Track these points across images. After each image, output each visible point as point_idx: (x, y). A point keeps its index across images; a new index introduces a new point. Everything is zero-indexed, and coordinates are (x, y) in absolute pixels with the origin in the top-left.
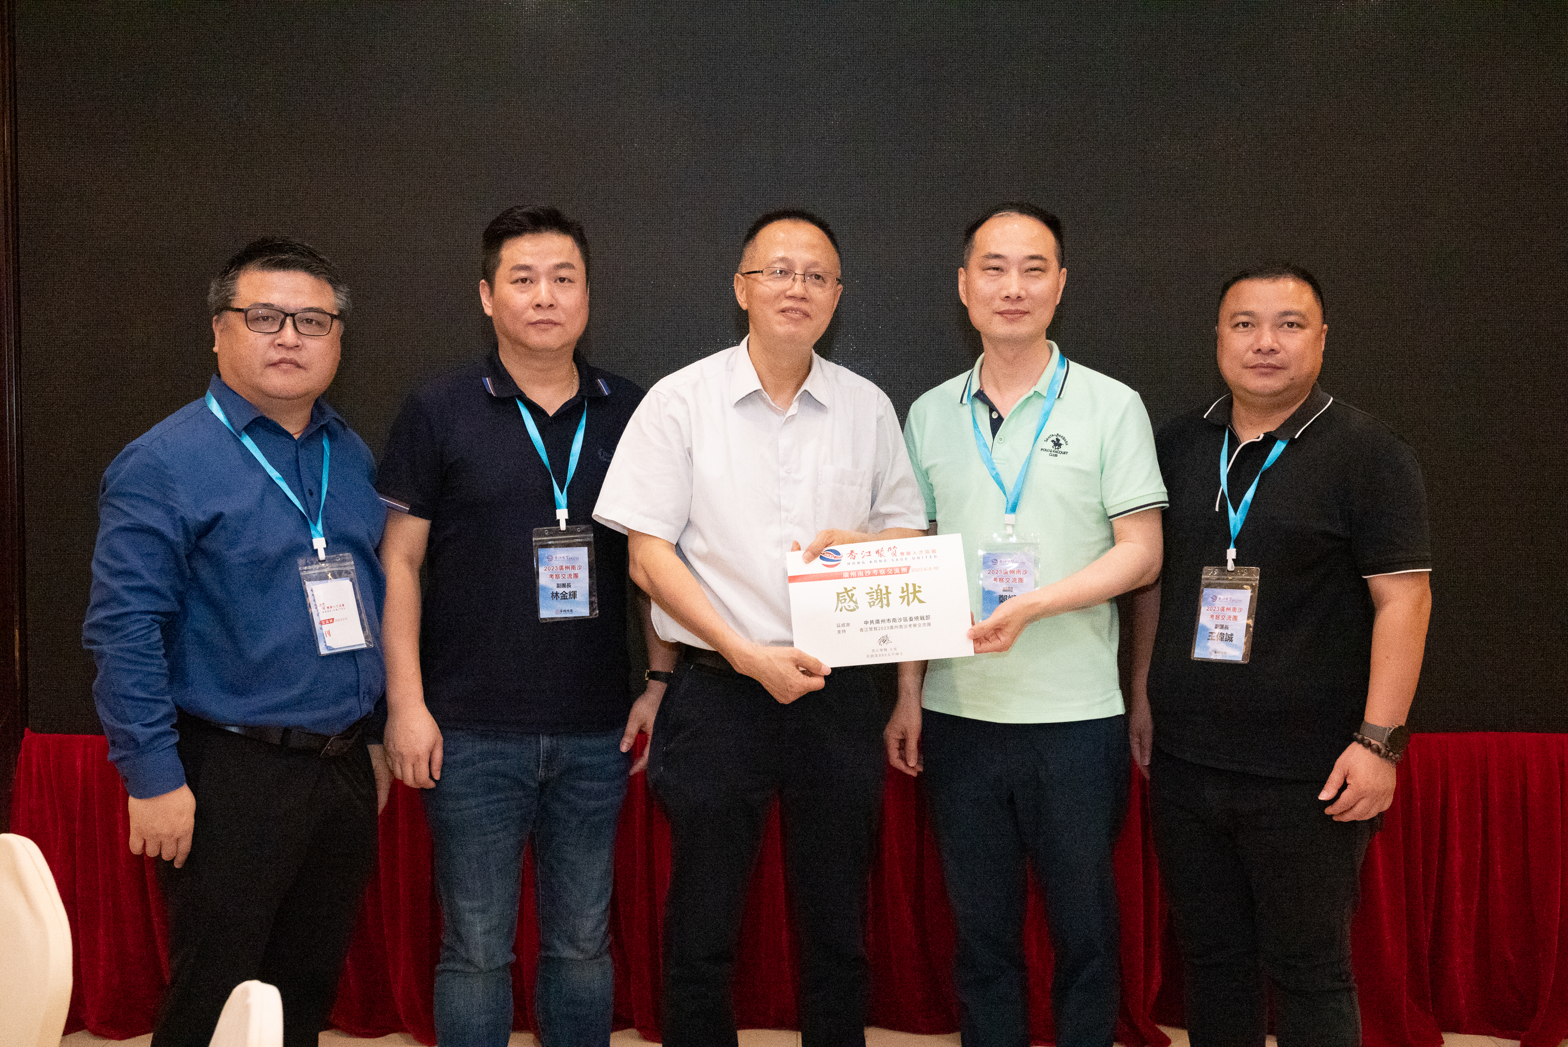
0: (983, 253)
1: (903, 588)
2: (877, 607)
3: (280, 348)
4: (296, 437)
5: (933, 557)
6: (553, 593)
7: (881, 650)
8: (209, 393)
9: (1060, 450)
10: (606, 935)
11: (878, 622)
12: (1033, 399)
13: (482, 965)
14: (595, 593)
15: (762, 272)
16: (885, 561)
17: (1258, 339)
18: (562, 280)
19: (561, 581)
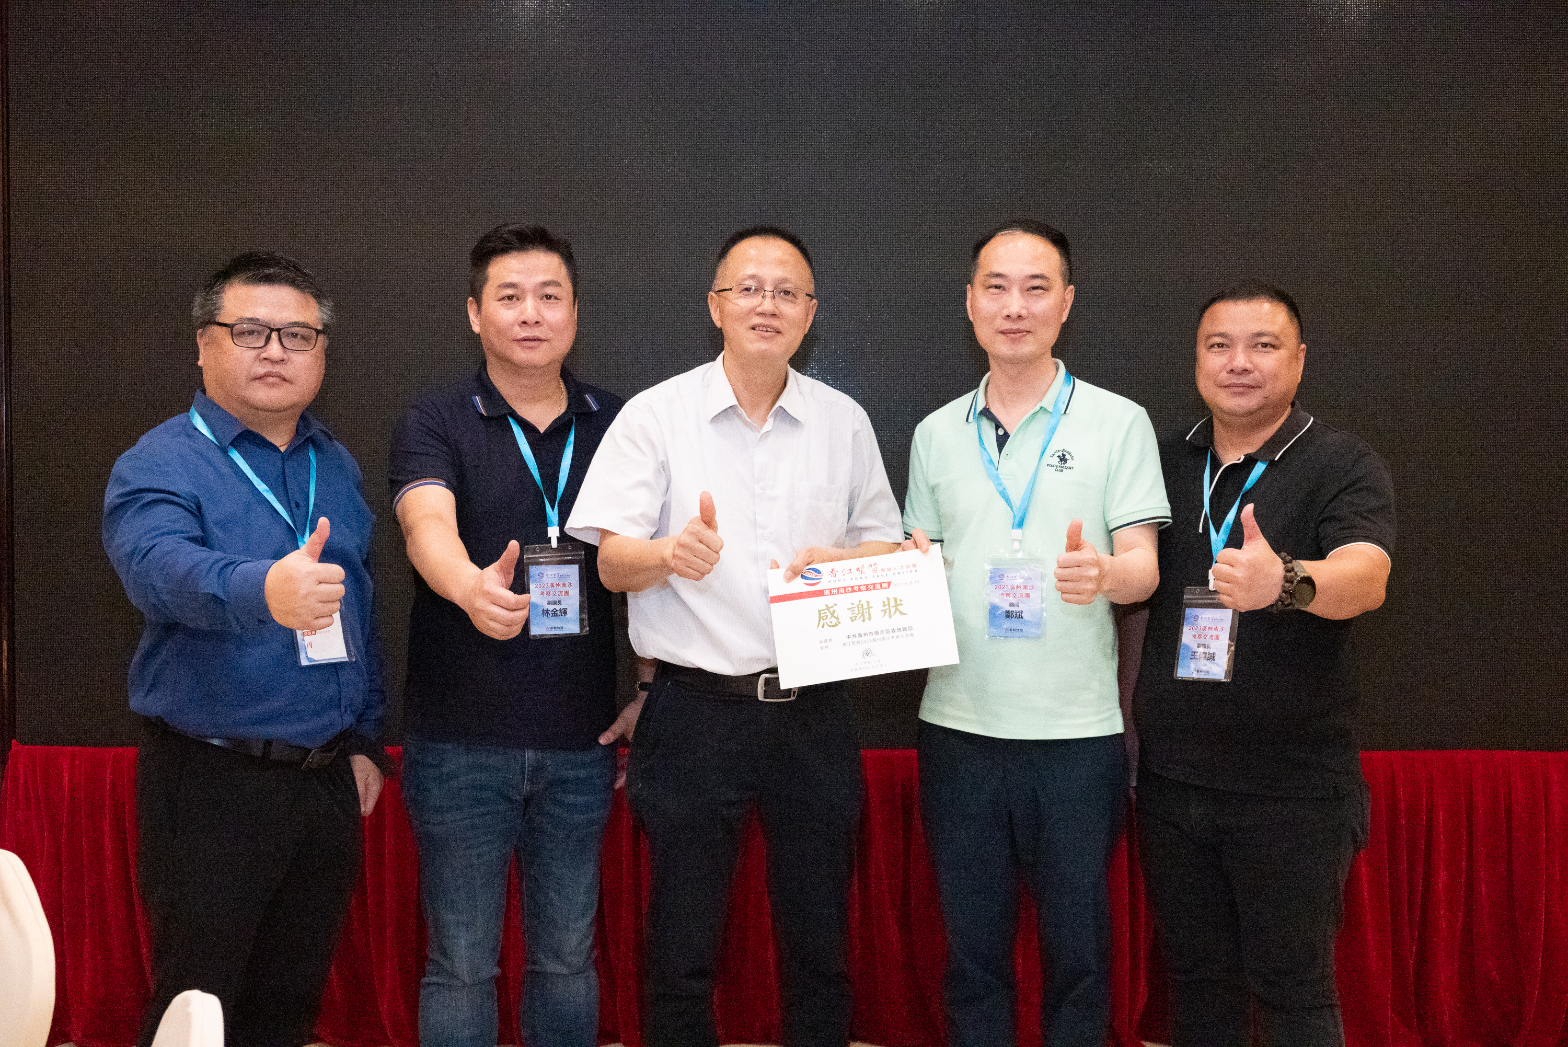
0: (986, 272)
1: (884, 602)
2: (859, 622)
3: (266, 361)
4: (282, 449)
5: (913, 571)
6: (543, 610)
7: (865, 663)
8: (193, 410)
9: (1065, 465)
10: (592, 948)
11: (860, 635)
12: (1039, 415)
13: (467, 979)
14: (586, 611)
15: (731, 289)
16: (866, 578)
17: (1232, 359)
18: (549, 297)
19: (551, 598)
